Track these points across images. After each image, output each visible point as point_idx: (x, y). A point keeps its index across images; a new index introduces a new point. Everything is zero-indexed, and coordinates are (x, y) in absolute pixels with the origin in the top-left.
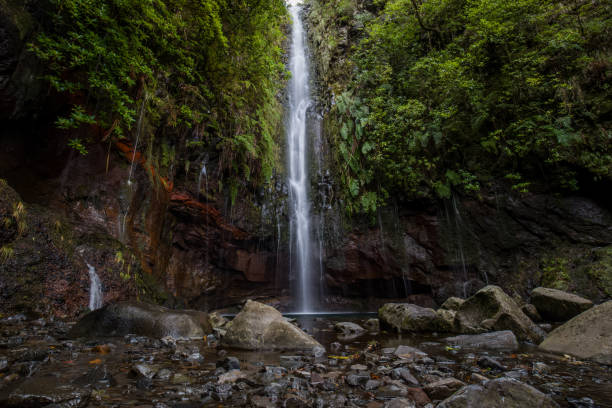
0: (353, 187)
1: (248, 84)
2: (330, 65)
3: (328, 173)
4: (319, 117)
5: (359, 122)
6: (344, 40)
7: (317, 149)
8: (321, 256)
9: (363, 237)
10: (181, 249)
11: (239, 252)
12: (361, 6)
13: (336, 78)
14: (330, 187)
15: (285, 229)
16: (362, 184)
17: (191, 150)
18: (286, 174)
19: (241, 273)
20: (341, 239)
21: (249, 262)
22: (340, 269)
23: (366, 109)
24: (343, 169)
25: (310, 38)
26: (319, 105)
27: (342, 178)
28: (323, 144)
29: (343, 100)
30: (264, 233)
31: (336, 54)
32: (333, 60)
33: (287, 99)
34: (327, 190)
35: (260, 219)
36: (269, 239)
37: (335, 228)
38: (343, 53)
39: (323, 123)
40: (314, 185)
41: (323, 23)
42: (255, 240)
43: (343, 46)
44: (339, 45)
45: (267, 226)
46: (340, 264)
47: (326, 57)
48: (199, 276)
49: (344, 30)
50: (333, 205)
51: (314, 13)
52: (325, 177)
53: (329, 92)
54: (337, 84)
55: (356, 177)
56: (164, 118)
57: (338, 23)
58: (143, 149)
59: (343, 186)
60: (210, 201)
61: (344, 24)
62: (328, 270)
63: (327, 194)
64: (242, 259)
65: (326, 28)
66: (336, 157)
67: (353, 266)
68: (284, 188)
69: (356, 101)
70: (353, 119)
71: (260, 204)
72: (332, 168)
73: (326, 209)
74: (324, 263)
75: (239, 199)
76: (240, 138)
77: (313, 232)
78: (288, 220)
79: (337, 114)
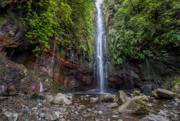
0: (115, 57)
1: (83, 31)
2: (108, 21)
3: (108, 53)
4: (106, 37)
5: (116, 37)
6: (112, 14)
7: (105, 46)
8: (107, 77)
9: (118, 71)
10: (68, 76)
11: (83, 76)
12: (117, 2)
13: (110, 25)
14: (109, 57)
15: (96, 70)
16: (118, 55)
17: (68, 50)
18: (96, 54)
19: (84, 82)
20: (112, 72)
21: (86, 79)
22: (112, 81)
23: (118, 34)
24: (112, 51)
25: (103, 14)
26: (106, 33)
27: (112, 54)
28: (107, 45)
29: (112, 31)
30: (90, 71)
31: (110, 18)
32: (109, 20)
33: (97, 32)
34: (108, 58)
35: (89, 67)
36: (91, 73)
37: (110, 69)
38: (112, 17)
39: (107, 38)
40: (104, 56)
41: (106, 9)
42: (88, 73)
43: (112, 15)
44: (110, 15)
45: (91, 69)
46: (112, 79)
47: (107, 19)
48: (73, 83)
49: (112, 11)
50: (110, 62)
51: (104, 6)
52: (108, 54)
53: (108, 29)
54: (110, 27)
55: (116, 54)
56: (61, 44)
57: (110, 9)
58: (56, 52)
59: (112, 57)
60: (74, 63)
61: (112, 9)
62: (109, 81)
63: (108, 59)
64: (84, 78)
65: (107, 10)
66: (110, 48)
67: (116, 80)
68: (96, 58)
69: (115, 31)
70: (115, 37)
71: (89, 63)
72: (109, 51)
73: (108, 63)
74: (108, 79)
75: (83, 62)
76: (82, 46)
77: (104, 70)
78: (97, 67)
79: (110, 35)
